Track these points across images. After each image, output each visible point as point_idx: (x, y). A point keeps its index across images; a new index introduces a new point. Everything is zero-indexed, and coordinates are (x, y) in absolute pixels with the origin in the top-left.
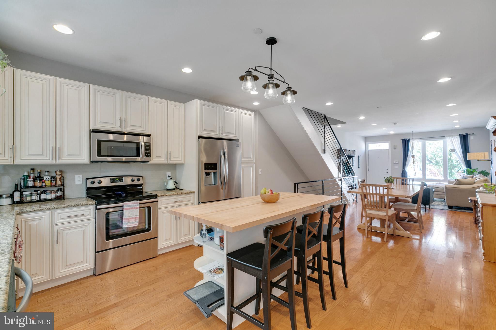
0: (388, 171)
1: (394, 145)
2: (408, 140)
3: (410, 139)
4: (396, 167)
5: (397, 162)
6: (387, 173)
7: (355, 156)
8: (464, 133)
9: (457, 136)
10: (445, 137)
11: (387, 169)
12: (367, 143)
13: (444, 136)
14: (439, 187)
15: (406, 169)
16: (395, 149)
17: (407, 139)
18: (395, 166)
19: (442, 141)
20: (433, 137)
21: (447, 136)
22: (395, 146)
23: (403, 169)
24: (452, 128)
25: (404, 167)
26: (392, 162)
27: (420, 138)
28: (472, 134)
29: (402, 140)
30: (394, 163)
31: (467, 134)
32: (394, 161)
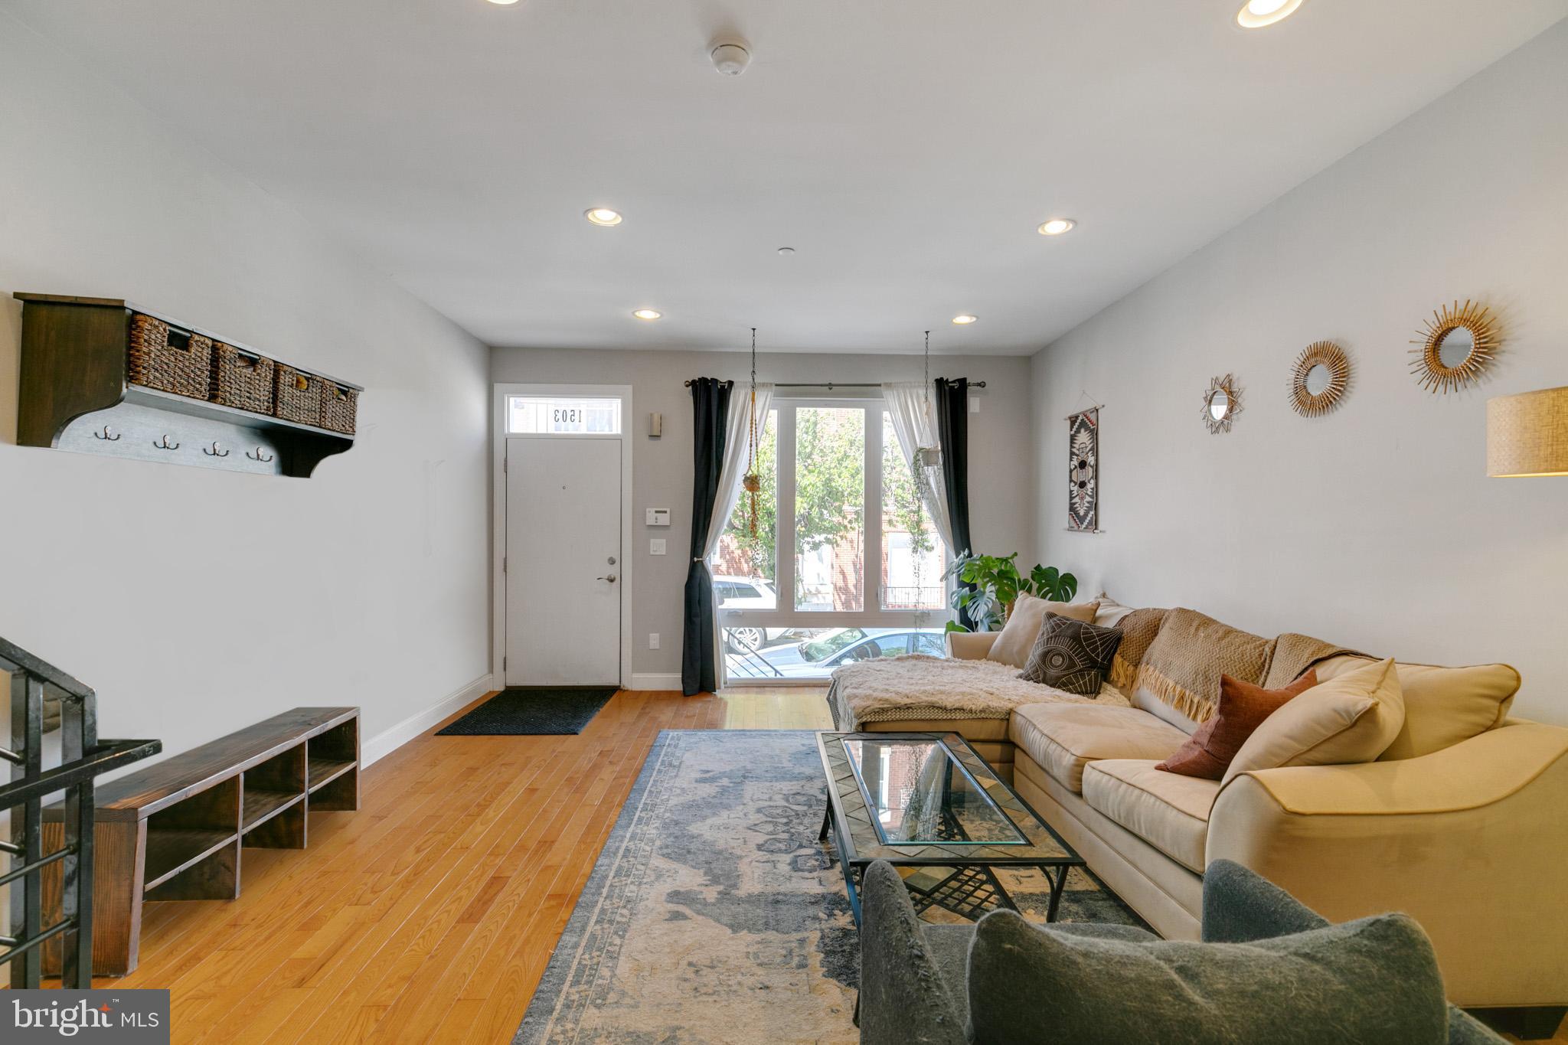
0: (614, 571)
1: (651, 417)
2: (724, 387)
3: (731, 383)
4: (658, 546)
5: (664, 520)
6: (612, 580)
7: (358, 440)
8: (951, 376)
9: (928, 387)
10: (882, 388)
11: (612, 561)
12: (498, 388)
13: (880, 385)
14: (968, 705)
16: (653, 437)
17: (717, 382)
18: (652, 541)
19: (860, 413)
20: (830, 386)
21: (889, 385)
22: (656, 418)
23: (696, 559)
24: (927, 332)
25: (698, 545)
26: (639, 515)
27: (777, 385)
28: (979, 385)
29: (690, 387)
30: (650, 521)
31: (963, 382)
32: (647, 510)
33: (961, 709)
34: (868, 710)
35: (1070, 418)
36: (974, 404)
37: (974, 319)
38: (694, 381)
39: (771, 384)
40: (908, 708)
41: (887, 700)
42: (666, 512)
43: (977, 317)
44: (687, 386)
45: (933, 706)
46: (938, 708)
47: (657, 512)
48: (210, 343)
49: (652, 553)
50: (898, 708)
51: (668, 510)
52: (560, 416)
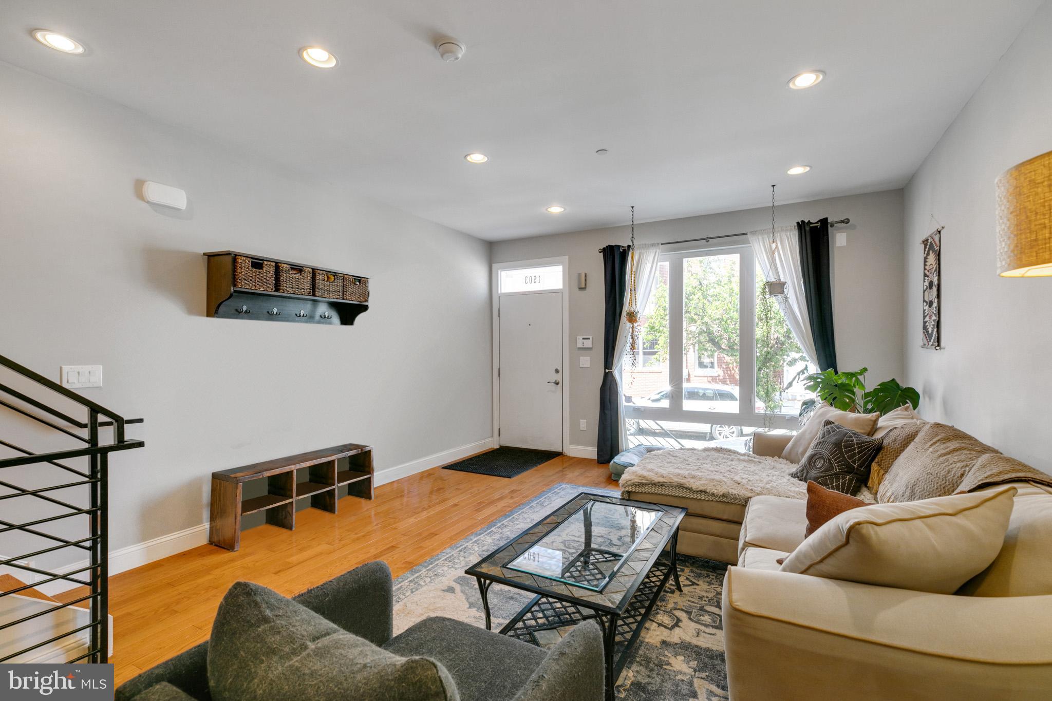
0: (558, 377)
1: (580, 275)
2: (624, 250)
3: (628, 247)
4: (585, 361)
5: (588, 344)
6: (557, 384)
7: (370, 303)
8: (814, 218)
9: (791, 230)
10: (749, 236)
11: (557, 371)
12: (494, 266)
13: (746, 234)
15: (616, 373)
16: (581, 289)
17: (619, 247)
18: (581, 358)
19: (736, 257)
20: (707, 239)
21: (754, 233)
22: (583, 276)
23: (607, 371)
24: (773, 186)
25: (608, 360)
26: (573, 341)
27: (662, 244)
28: (842, 222)
29: (602, 253)
30: (580, 345)
31: (824, 222)
32: (578, 337)
33: (705, 492)
34: (629, 483)
35: (923, 242)
36: (839, 240)
37: (808, 169)
38: (604, 248)
39: (658, 244)
40: (662, 485)
41: (644, 477)
42: (589, 339)
43: (810, 167)
44: (600, 252)
45: (681, 486)
46: (687, 488)
47: (583, 339)
48: (274, 264)
49: (581, 366)
50: (655, 484)
51: (591, 337)
52: (528, 280)
